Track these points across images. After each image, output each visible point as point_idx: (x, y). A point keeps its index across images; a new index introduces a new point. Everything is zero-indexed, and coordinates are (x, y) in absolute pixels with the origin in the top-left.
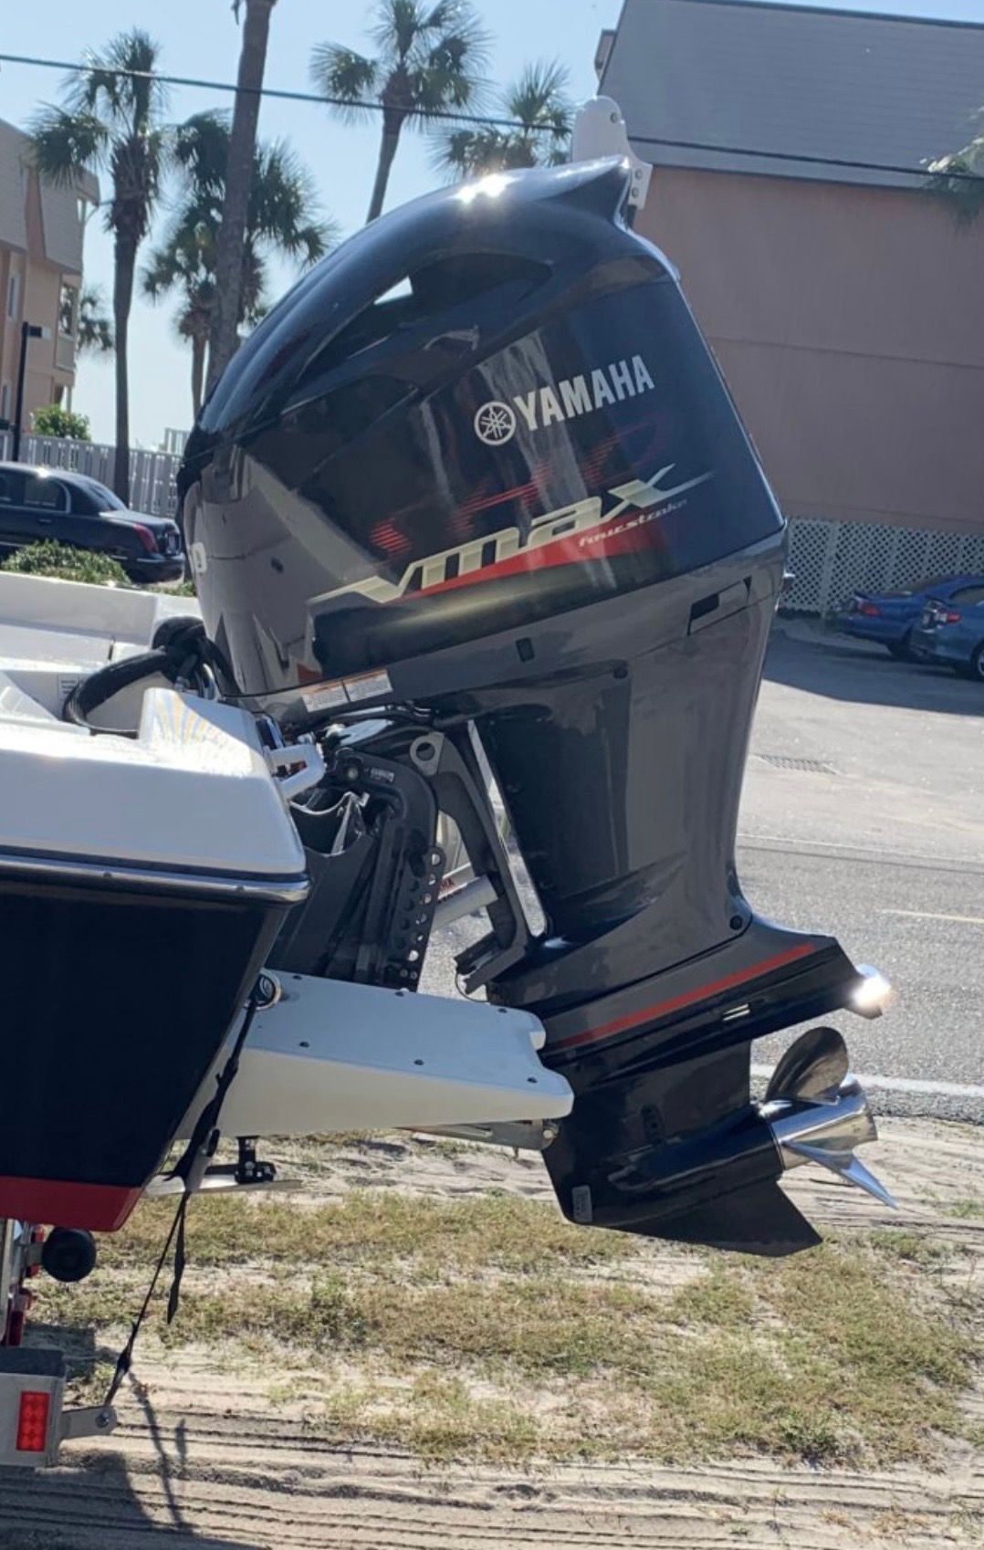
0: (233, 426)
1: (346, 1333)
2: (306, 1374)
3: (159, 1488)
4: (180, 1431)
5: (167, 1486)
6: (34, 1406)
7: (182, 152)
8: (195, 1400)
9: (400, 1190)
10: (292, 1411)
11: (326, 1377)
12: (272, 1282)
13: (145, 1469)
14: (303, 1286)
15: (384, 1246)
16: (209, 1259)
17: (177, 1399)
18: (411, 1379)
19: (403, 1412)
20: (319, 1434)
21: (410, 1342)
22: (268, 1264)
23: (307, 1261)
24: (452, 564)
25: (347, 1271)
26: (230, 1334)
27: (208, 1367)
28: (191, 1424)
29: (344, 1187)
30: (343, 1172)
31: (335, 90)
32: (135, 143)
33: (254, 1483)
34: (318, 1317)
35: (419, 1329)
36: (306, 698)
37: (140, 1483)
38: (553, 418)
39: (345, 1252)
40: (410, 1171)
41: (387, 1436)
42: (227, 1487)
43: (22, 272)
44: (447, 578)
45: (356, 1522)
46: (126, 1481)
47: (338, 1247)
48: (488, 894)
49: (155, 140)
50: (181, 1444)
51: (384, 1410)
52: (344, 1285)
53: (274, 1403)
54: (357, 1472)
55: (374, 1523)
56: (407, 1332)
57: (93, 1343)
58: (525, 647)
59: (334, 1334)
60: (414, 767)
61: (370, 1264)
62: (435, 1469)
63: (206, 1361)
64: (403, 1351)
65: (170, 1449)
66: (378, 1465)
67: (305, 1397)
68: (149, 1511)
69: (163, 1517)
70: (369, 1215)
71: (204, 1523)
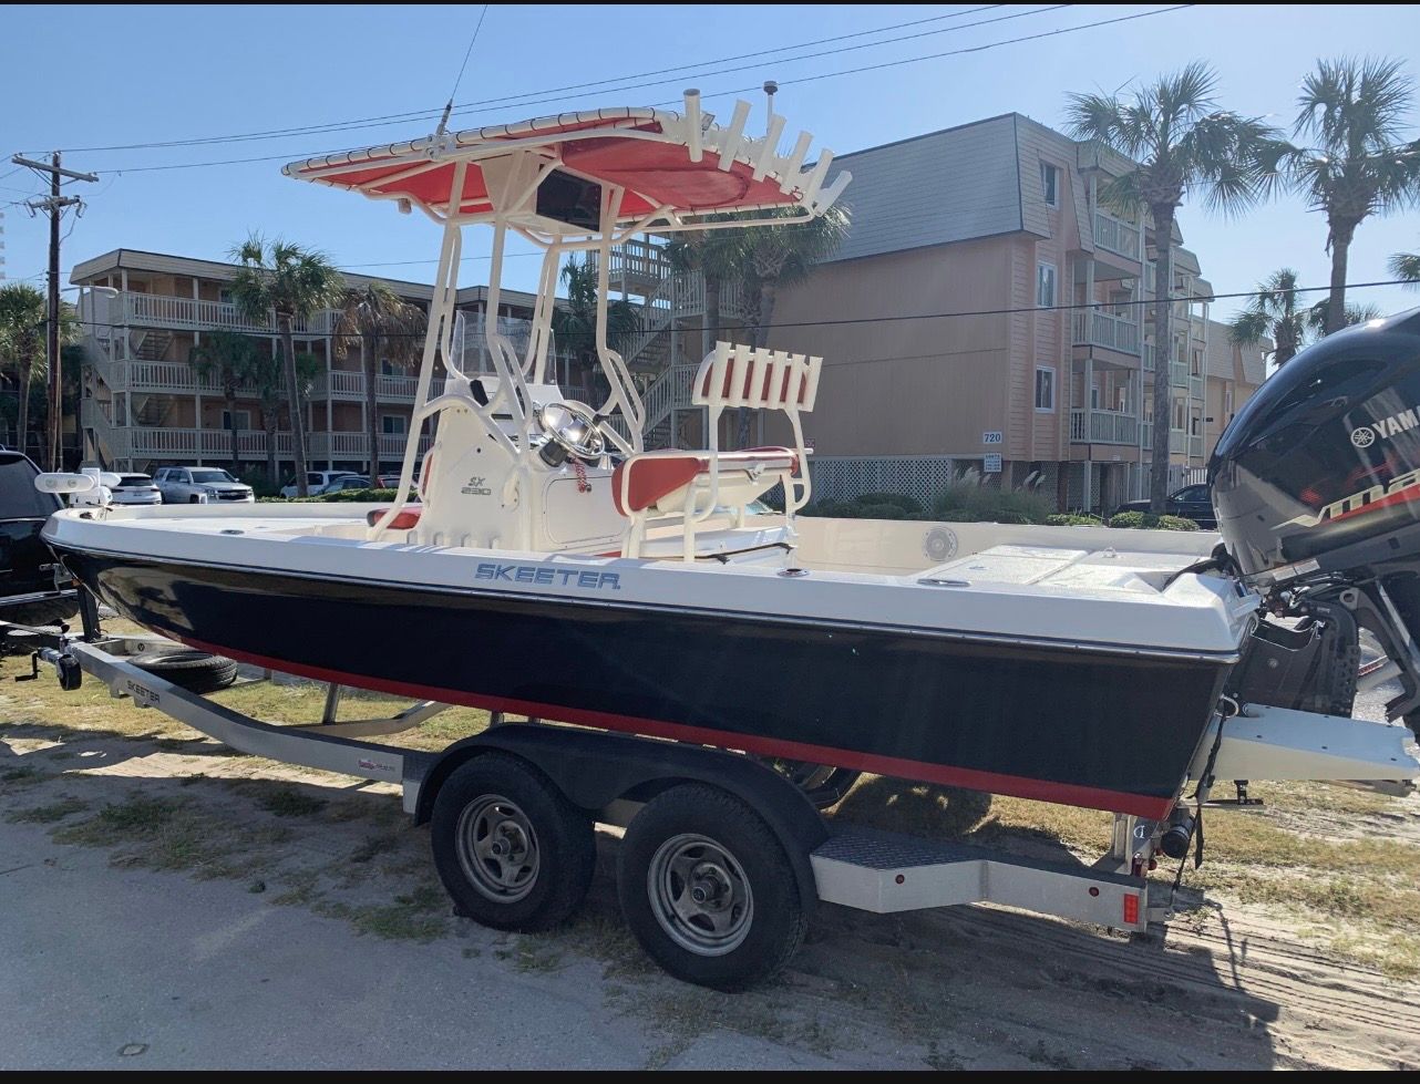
0: (1229, 451)
1: (1350, 908)
2: (1321, 926)
3: (1229, 968)
4: (1244, 943)
5: (1234, 968)
6: (1132, 901)
7: (1314, 320)
8: (1254, 930)
9: (1397, 840)
10: (1310, 942)
11: (1334, 929)
12: (1308, 878)
13: (1223, 958)
14: (1326, 881)
15: (1382, 866)
16: (1272, 864)
17: (1244, 928)
18: (1388, 936)
19: (1379, 952)
20: (1325, 956)
21: (1391, 917)
22: (1307, 869)
23: (1331, 870)
24: (1346, 505)
25: (1355, 878)
26: (1279, 901)
27: (1265, 916)
28: (1250, 940)
29: (1362, 835)
30: (1361, 828)
31: (1404, 276)
32: (1287, 321)
33: (1284, 975)
34: (1333, 898)
35: (1397, 911)
36: (1274, 574)
37: (1218, 964)
38: (1396, 431)
39: (1355, 868)
40: (1406, 830)
41: (1368, 962)
42: (1268, 974)
43: (1233, 390)
44: (1344, 512)
45: (1342, 1003)
46: (1212, 962)
47: (1351, 864)
48: (1396, 670)
49: (1299, 317)
50: (1244, 949)
51: (1368, 949)
52: (1351, 884)
53: (1300, 937)
54: (1346, 978)
55: (1353, 1005)
56: (1388, 912)
57: (1202, 896)
58: (1394, 543)
59: (1343, 908)
60: (1342, 605)
61: (1371, 875)
62: (1395, 983)
63: (1263, 912)
64: (1386, 922)
65: (1237, 951)
66: (1360, 976)
67: (1319, 937)
68: (1223, 979)
69: (1230, 982)
70: (1373, 849)
71: (1252, 989)
